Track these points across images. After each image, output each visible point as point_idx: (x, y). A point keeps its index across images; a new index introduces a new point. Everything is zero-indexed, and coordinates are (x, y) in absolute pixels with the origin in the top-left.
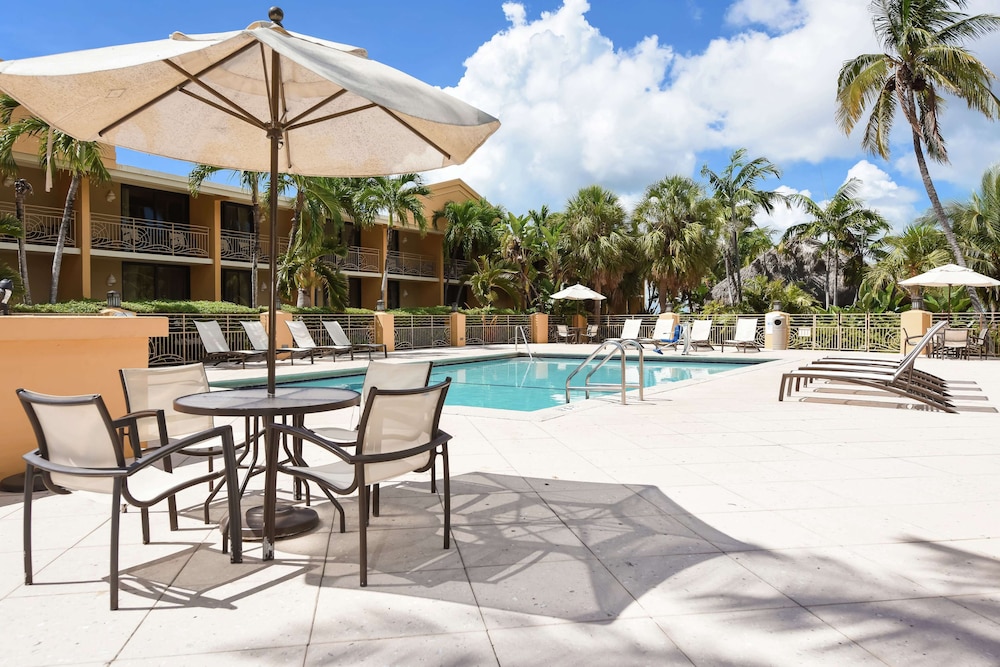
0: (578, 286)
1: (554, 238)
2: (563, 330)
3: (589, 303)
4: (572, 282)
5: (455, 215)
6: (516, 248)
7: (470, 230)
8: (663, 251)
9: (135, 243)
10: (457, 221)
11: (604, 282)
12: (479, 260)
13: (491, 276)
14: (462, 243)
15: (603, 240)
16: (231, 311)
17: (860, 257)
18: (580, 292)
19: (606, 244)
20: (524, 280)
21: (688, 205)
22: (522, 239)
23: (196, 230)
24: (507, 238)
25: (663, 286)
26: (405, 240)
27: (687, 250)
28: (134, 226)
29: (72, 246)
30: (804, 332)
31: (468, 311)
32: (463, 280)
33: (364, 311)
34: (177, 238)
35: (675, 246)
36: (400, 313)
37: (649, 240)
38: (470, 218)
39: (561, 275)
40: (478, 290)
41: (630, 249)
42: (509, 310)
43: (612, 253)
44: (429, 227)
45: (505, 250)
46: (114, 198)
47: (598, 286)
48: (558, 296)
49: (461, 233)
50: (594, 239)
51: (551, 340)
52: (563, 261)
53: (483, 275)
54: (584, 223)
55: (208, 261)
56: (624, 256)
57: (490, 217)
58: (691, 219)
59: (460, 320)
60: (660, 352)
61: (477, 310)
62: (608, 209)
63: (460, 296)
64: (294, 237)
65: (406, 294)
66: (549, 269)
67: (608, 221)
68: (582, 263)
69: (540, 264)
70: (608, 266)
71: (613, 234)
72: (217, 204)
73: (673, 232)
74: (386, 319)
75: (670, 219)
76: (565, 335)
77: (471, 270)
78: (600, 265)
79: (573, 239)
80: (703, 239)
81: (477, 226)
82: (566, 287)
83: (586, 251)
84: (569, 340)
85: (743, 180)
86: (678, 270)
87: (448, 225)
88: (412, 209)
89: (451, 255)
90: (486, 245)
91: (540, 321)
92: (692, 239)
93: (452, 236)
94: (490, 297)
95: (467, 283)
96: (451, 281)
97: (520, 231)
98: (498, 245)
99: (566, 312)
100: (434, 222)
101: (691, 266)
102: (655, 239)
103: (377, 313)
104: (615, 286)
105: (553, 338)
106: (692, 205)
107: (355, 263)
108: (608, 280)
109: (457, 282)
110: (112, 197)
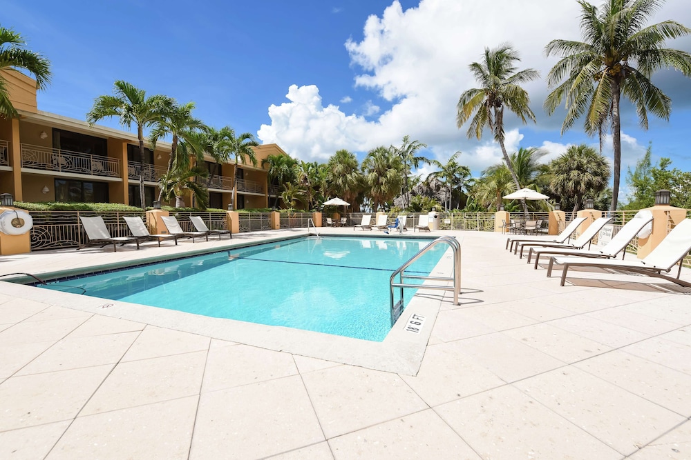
0: (337, 198)
1: (324, 174)
2: (329, 221)
3: (341, 207)
4: (333, 196)
5: (273, 162)
6: (305, 179)
7: (281, 169)
8: (377, 182)
9: (60, 166)
10: (274, 165)
11: (349, 197)
12: (287, 185)
13: (292, 193)
14: (277, 177)
15: (348, 176)
16: (121, 209)
17: (459, 188)
18: (337, 202)
19: (350, 178)
20: (309, 195)
21: (388, 161)
22: (308, 174)
23: (111, 161)
24: (300, 173)
25: (376, 199)
26: (247, 174)
27: (388, 182)
28: (60, 155)
29: (7, 166)
30: (447, 221)
31: (280, 211)
32: (278, 195)
33: (220, 210)
34: (97, 165)
35: (383, 180)
36: (243, 211)
37: (370, 177)
38: (281, 163)
39: (328, 193)
40: (286, 200)
41: (361, 181)
42: (302, 211)
43: (353, 183)
44: (259, 167)
45: (299, 180)
46: (46, 136)
47: (345, 199)
48: (326, 203)
49: (277, 171)
50: (344, 176)
51: (323, 225)
52: (329, 186)
53: (288, 192)
54: (339, 168)
55: (119, 180)
56: (359, 185)
57: (291, 163)
58: (389, 167)
59: (277, 216)
60: (387, 233)
61: (286, 210)
62: (351, 161)
63: (277, 204)
64: (171, 164)
65: (248, 202)
66: (321, 190)
67: (350, 167)
68: (338, 187)
69: (317, 187)
70: (351, 189)
71: (353, 174)
72: (125, 145)
73: (381, 173)
74: (233, 215)
75: (380, 166)
76: (330, 223)
77: (283, 190)
78: (347, 188)
79: (334, 175)
80: (395, 177)
81: (285, 167)
82: (330, 199)
83: (340, 181)
84: (333, 226)
85: (410, 150)
86: (384, 191)
87: (270, 166)
88: (248, 153)
89: (272, 182)
90: (290, 177)
91: (318, 216)
92: (391, 177)
93: (271, 172)
94: (292, 203)
95: (280, 197)
96: (271, 196)
97: (306, 170)
98: (295, 178)
99: (330, 212)
100: (262, 165)
101: (390, 189)
102: (373, 176)
103: (228, 212)
104: (354, 199)
105: (324, 224)
106: (390, 161)
107: (217, 184)
108: (351, 196)
109: (274, 196)
110: (44, 136)
